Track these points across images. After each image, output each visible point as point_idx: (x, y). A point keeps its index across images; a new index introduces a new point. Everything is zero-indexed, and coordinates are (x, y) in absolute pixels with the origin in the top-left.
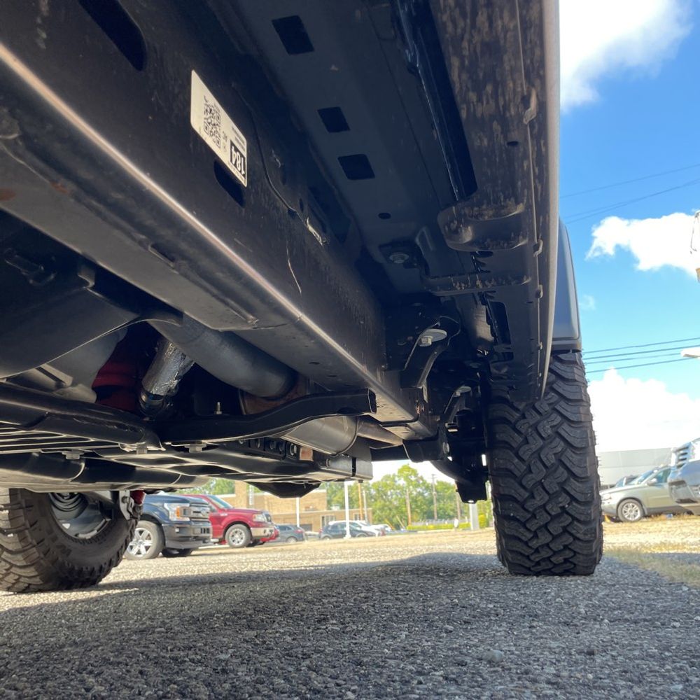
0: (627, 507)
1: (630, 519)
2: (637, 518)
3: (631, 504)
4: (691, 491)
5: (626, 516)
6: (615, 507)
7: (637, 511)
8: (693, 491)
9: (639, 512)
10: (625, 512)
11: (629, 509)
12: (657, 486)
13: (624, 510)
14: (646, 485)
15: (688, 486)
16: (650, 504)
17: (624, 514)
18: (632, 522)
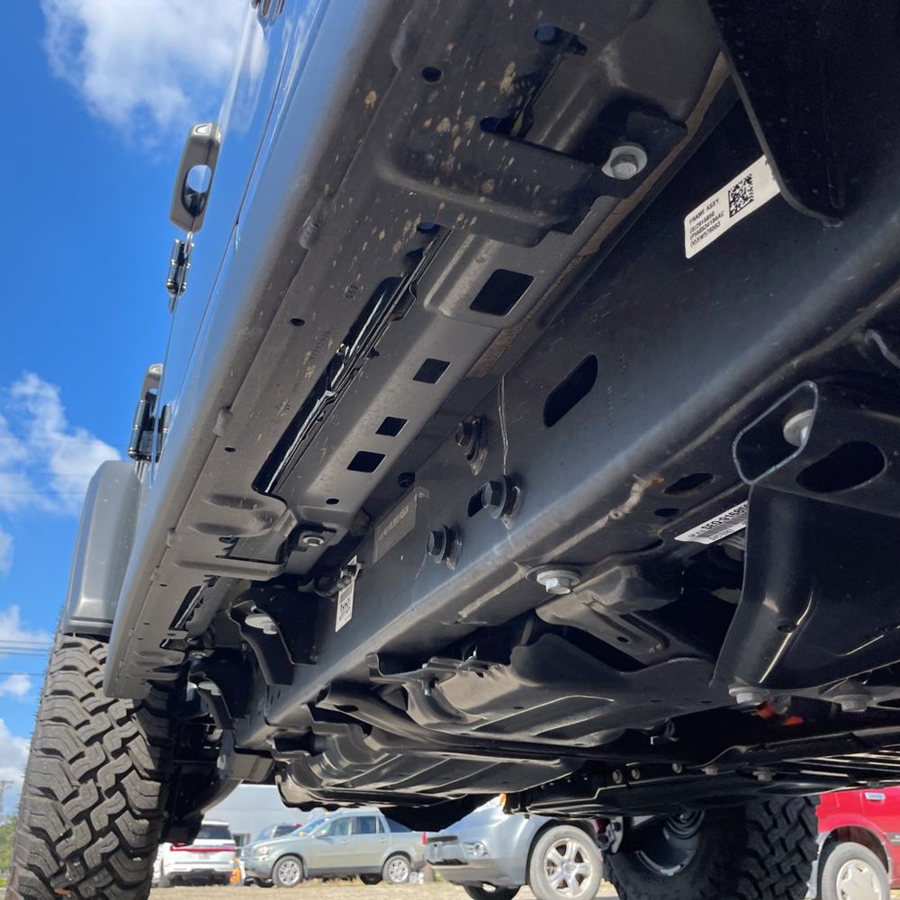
0: (285, 866)
1: (286, 883)
2: (294, 881)
3: (291, 863)
4: (463, 849)
5: (282, 879)
6: (271, 866)
7: (295, 873)
8: (466, 849)
9: (298, 874)
10: (282, 873)
11: (288, 869)
12: (326, 840)
13: (281, 870)
14: (313, 837)
15: (461, 845)
16: (313, 863)
17: (280, 875)
18: (287, 887)
